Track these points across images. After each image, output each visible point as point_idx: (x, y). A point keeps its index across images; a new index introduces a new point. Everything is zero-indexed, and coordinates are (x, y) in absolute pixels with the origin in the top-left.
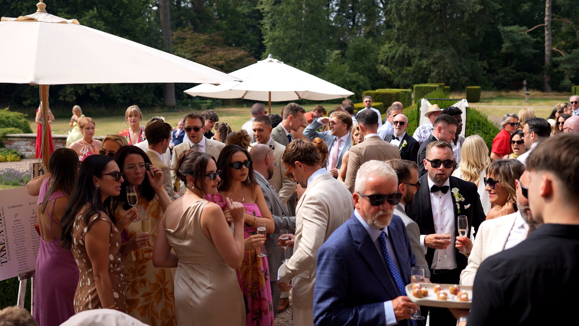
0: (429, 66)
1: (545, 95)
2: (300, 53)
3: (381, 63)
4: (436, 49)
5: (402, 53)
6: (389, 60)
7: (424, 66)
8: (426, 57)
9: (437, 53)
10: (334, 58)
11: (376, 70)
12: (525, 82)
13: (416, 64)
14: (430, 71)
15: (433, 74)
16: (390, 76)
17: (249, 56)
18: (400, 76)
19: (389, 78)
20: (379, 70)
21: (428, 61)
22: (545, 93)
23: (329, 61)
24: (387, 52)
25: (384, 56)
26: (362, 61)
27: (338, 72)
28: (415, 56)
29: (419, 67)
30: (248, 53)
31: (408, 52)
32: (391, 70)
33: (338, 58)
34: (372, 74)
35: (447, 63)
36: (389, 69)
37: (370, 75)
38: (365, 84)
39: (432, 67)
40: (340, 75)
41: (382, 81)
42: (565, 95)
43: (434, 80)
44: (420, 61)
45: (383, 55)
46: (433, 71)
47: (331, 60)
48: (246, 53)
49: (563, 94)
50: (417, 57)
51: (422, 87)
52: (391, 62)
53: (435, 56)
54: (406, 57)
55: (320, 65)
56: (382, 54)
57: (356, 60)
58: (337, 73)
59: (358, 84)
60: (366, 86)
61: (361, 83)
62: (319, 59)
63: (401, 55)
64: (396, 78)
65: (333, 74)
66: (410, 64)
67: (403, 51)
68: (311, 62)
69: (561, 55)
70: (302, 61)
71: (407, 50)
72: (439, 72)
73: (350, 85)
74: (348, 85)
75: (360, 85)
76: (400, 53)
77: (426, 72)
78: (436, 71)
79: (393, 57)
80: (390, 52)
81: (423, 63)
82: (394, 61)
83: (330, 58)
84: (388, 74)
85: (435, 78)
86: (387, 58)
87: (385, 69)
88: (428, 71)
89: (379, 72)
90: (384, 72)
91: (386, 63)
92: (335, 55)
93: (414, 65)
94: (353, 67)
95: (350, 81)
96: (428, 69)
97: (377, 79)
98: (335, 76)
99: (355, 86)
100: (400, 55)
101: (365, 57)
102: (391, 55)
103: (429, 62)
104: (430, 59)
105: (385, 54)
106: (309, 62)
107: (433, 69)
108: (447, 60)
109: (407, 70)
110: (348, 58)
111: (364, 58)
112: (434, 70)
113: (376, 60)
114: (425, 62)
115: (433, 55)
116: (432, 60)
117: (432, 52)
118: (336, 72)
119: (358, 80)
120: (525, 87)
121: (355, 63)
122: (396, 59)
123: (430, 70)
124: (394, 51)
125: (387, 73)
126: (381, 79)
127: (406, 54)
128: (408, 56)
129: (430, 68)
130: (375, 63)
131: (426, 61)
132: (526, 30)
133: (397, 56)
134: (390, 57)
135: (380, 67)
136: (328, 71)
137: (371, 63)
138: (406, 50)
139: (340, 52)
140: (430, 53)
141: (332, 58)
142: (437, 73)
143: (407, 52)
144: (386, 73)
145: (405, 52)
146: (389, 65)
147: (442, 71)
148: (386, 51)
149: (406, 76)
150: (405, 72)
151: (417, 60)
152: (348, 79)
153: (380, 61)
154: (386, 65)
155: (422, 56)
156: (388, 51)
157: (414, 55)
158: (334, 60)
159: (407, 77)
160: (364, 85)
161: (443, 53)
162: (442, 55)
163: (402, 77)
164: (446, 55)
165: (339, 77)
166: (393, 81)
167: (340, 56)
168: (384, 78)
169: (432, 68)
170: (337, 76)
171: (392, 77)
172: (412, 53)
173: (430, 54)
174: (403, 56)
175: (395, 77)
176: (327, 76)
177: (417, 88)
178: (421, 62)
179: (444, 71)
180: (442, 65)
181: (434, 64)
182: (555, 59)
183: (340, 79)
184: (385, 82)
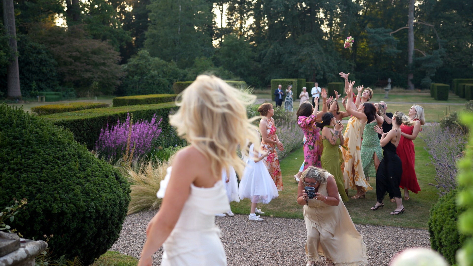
0: (297, 63)
1: (407, 92)
4: (304, 47)
6: (262, 57)
7: (293, 63)
8: (295, 54)
9: (306, 50)
11: (248, 66)
12: (390, 80)
14: (298, 68)
15: (301, 70)
21: (296, 58)
22: (407, 90)
25: (259, 53)
27: (203, 66)
28: (285, 54)
31: (278, 49)
35: (314, 60)
36: (262, 66)
38: (230, 78)
39: (299, 64)
40: (204, 69)
42: (426, 92)
44: (289, 58)
46: (301, 68)
49: (424, 91)
50: (287, 54)
51: (279, 81)
53: (302, 53)
54: (276, 54)
57: (229, 56)
58: (201, 67)
62: (191, 55)
63: (272, 52)
67: (274, 49)
69: (423, 55)
77: (295, 69)
79: (265, 55)
81: (292, 60)
82: (264, 58)
89: (252, 68)
90: (257, 69)
91: (259, 60)
96: (296, 66)
98: (199, 70)
100: (270, 53)
101: (238, 54)
102: (263, 52)
107: (301, 66)
108: (314, 57)
116: (299, 57)
117: (300, 50)
120: (389, 84)
123: (298, 66)
124: (266, 49)
125: (261, 69)
126: (254, 75)
127: (276, 51)
128: (278, 53)
131: (294, 58)
132: (390, 32)
133: (268, 53)
135: (253, 64)
136: (195, 66)
137: (243, 60)
138: (276, 48)
140: (298, 50)
142: (304, 69)
146: (262, 62)
151: (287, 57)
153: (255, 58)
154: (259, 62)
155: (291, 53)
157: (284, 52)
159: (278, 72)
161: (310, 51)
162: (310, 53)
165: (203, 71)
166: (266, 77)
170: (201, 70)
172: (282, 51)
173: (298, 52)
174: (274, 53)
175: (268, 74)
176: (192, 70)
177: (274, 82)
179: (311, 67)
180: (309, 62)
181: (301, 61)
182: (418, 58)
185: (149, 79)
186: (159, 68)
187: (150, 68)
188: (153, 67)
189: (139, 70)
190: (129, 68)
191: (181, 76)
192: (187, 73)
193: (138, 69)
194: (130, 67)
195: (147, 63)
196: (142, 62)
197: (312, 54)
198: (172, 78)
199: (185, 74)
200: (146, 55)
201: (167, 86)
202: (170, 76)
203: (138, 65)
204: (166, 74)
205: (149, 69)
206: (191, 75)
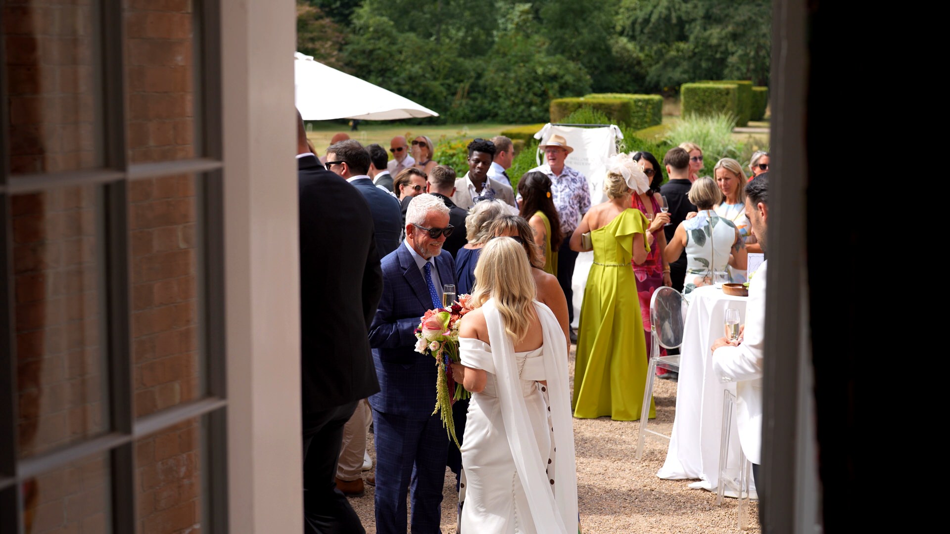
0: (724, 42)
2: (439, 9)
3: (621, 34)
5: (665, 12)
6: (638, 27)
7: (714, 41)
8: (718, 21)
9: (744, 12)
10: (516, 20)
11: (608, 50)
13: (696, 38)
14: (727, 53)
15: (733, 60)
16: (639, 63)
17: (321, 17)
18: (661, 63)
19: (637, 68)
20: (615, 49)
21: (722, 30)
23: (505, 29)
24: (635, 9)
25: (628, 18)
26: (577, 29)
27: (520, 54)
28: (694, 20)
29: (704, 44)
30: (319, 10)
31: (679, 9)
32: (642, 49)
33: (525, 21)
34: (599, 59)
35: (764, 35)
36: (638, 48)
37: (595, 60)
38: (579, 80)
39: (730, 44)
40: (523, 61)
41: (622, 74)
43: (736, 74)
44: (705, 29)
45: (627, 15)
46: (733, 54)
47: (510, 26)
48: (314, 10)
50: (699, 22)
51: (699, 88)
52: (642, 32)
53: (737, 18)
54: (674, 21)
55: (483, 37)
56: (623, 13)
57: (562, 25)
58: (516, 56)
59: (563, 81)
60: (581, 85)
61: (569, 78)
62: (480, 23)
63: (663, 16)
64: (654, 68)
65: (509, 57)
66: (683, 38)
67: (668, 9)
68: (464, 30)
70: (444, 27)
71: (677, 6)
72: (746, 54)
73: (544, 83)
74: (541, 84)
75: (566, 83)
76: (661, 13)
77: (718, 56)
78: (740, 52)
79: (647, 21)
80: (641, 10)
81: (711, 34)
82: (646, 31)
83: (507, 21)
84: (634, 59)
85: (738, 69)
86: (634, 23)
87: (630, 46)
88: (722, 53)
89: (614, 54)
90: (626, 54)
91: (631, 33)
92: (518, 14)
93: (692, 38)
94: (555, 43)
95: (544, 74)
96: (723, 49)
97: (610, 69)
98: (512, 62)
99: (556, 86)
100: (660, 18)
101: (584, 20)
102: (641, 15)
103: (724, 33)
104: (727, 26)
105: (631, 13)
106: (459, 29)
107: (734, 49)
108: (764, 29)
109: (678, 50)
110: (545, 21)
111: (581, 23)
112: (736, 51)
113: (609, 28)
114: (715, 34)
115: (733, 18)
116: (730, 28)
117: (731, 11)
118: (513, 54)
119: (561, 72)
121: (559, 32)
122: (651, 25)
123: (727, 49)
124: (650, 8)
125: (635, 55)
126: (621, 69)
127: (674, 15)
128: (679, 18)
129: (726, 45)
130: (604, 34)
131: (718, 30)
133: (654, 18)
134: (640, 20)
135: (617, 42)
136: (498, 52)
137: (596, 34)
138: (674, 6)
139: (532, 7)
140: (726, 12)
141: (512, 20)
142: (741, 57)
143: (675, 11)
144: (631, 56)
145: (672, 9)
146: (638, 38)
147: (752, 54)
148: (633, 5)
149: (674, 63)
150: (673, 53)
151: (698, 28)
152: (540, 70)
153: (619, 28)
154: (632, 38)
155: (709, 19)
156: (638, 6)
157: (691, 17)
158: (517, 24)
159: (677, 65)
160: (576, 83)
161: (755, 14)
162: (754, 18)
163: (666, 65)
164: (762, 18)
165: (522, 64)
166: (647, 73)
167: (530, 16)
168: (625, 67)
169: (731, 46)
170: (516, 63)
171: (644, 64)
172: (687, 13)
173: (727, 15)
174: (667, 19)
175: (650, 66)
176: (494, 61)
177: (689, 90)
178: (708, 33)
179: (757, 52)
180: (753, 39)
181: (735, 37)
183: (523, 70)
184: (628, 77)
185: (403, 82)
186: (421, 59)
187: (402, 58)
188: (407, 57)
189: (376, 64)
190: (353, 59)
191: (471, 77)
192: (484, 70)
193: (372, 61)
194: (355, 57)
195: (394, 48)
196: (382, 44)
197: (760, 20)
198: (450, 81)
199: (480, 71)
200: (389, 29)
201: (443, 99)
202: (446, 77)
203: (371, 52)
204: (438, 72)
205: (399, 60)
206: (492, 75)
